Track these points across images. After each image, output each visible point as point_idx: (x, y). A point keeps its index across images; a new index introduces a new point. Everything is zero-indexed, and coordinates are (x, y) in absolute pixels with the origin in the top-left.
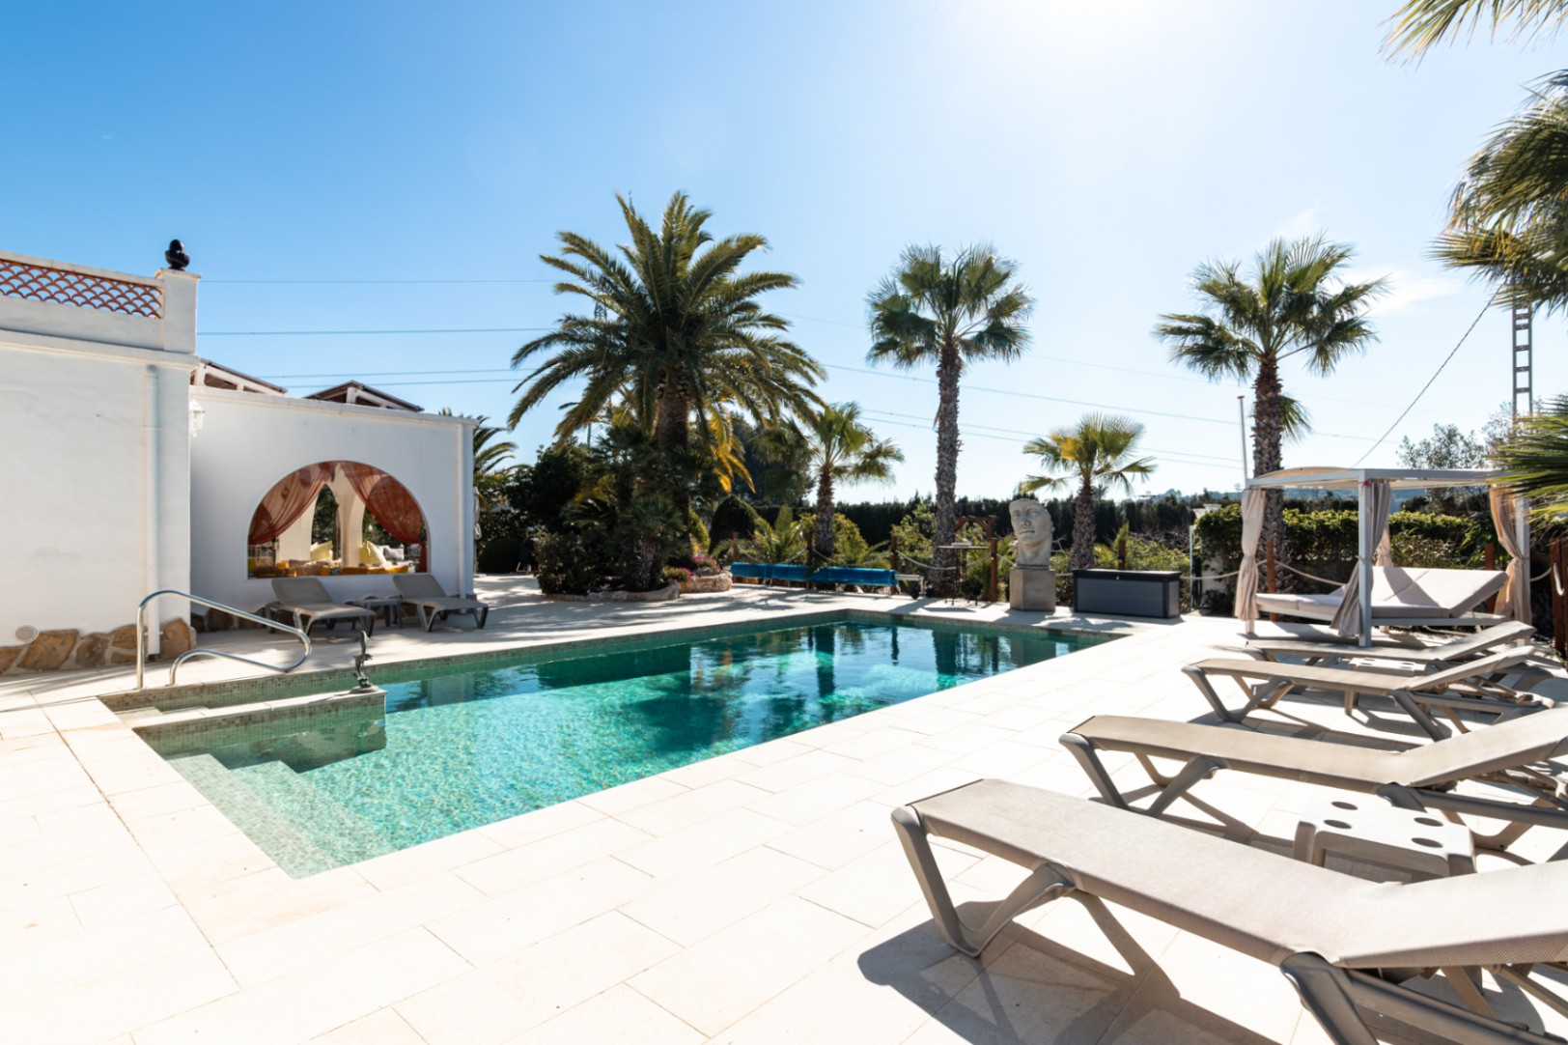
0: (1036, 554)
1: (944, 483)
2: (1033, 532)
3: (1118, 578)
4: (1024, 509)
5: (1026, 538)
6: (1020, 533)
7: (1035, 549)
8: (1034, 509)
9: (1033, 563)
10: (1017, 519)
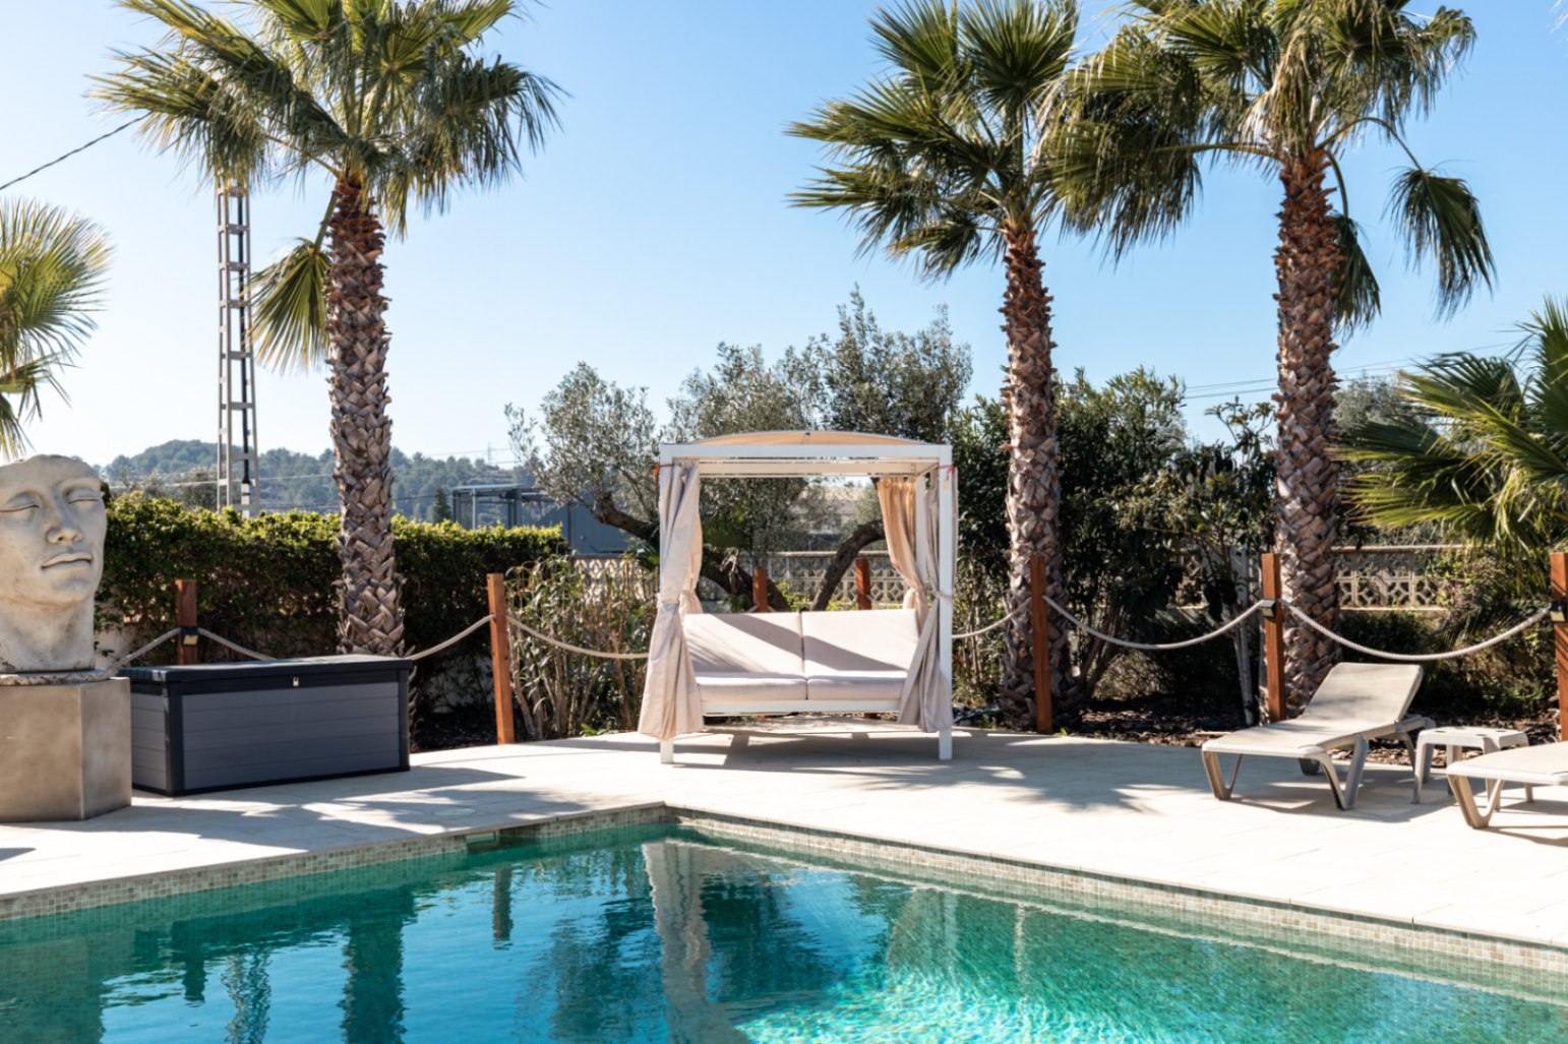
0: (68, 631)
2: (89, 561)
3: (296, 683)
4: (54, 487)
5: (73, 580)
6: (43, 568)
7: (65, 618)
8: (83, 488)
9: (69, 663)
10: (29, 520)
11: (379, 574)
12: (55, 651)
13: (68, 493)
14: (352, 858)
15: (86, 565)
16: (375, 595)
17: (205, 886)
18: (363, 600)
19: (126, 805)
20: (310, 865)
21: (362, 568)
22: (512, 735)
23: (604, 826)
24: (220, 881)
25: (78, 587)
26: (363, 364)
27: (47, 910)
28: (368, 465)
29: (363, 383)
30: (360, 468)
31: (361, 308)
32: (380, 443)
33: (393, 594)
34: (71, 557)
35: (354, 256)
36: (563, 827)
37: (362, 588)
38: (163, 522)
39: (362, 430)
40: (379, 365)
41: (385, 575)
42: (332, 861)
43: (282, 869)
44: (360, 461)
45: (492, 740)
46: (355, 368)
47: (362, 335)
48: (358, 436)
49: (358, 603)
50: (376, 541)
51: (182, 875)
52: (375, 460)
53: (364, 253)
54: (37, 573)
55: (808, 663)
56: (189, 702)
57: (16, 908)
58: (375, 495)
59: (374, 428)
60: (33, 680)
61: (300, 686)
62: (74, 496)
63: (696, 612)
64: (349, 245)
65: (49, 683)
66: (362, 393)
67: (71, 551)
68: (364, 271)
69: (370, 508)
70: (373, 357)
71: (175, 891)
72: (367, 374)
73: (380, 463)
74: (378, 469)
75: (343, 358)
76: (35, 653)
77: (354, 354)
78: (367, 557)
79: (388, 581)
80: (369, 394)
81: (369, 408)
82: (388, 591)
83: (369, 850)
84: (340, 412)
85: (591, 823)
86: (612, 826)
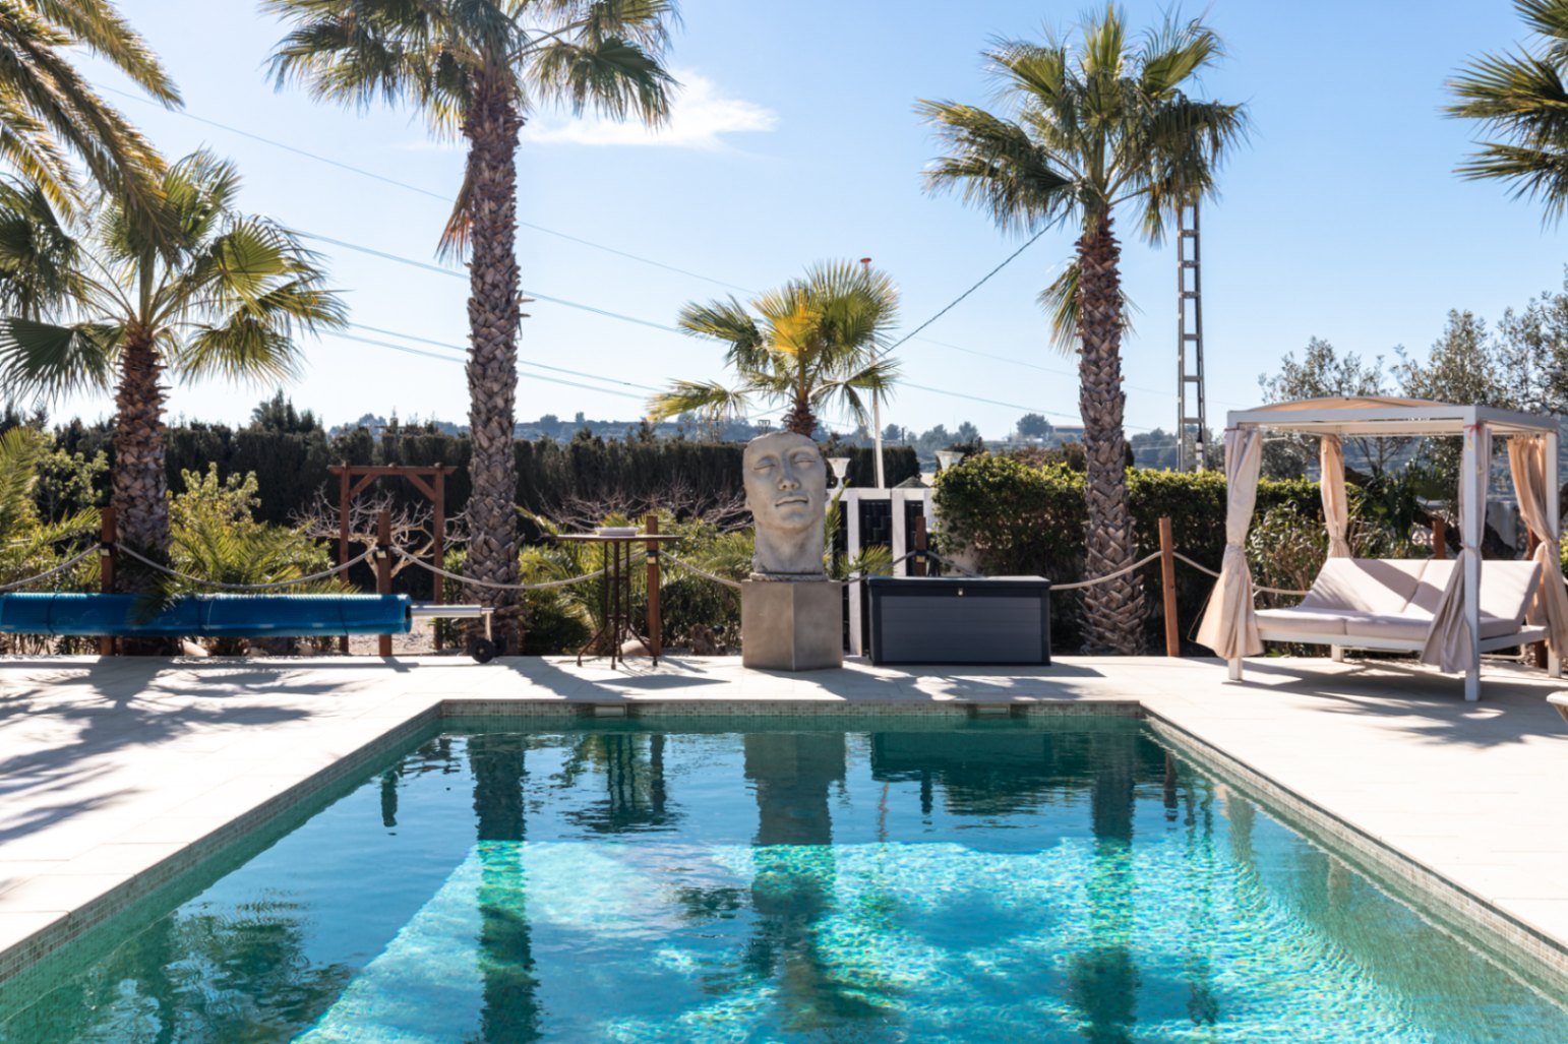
0: (802, 548)
1: (496, 387)
2: (806, 502)
3: (960, 593)
4: (784, 454)
5: (793, 514)
6: (777, 506)
7: (800, 538)
8: (803, 453)
9: (799, 569)
10: (769, 474)
11: (1111, 517)
12: (791, 560)
13: (794, 456)
14: (877, 709)
15: (803, 504)
16: (1107, 533)
17: (777, 713)
18: (1099, 536)
19: (838, 666)
20: (847, 709)
21: (1099, 511)
22: (1177, 650)
23: (1084, 714)
24: (786, 711)
25: (797, 519)
26: (1098, 352)
27: (680, 713)
28: (1101, 431)
29: (1098, 367)
30: (1096, 433)
31: (1097, 308)
32: (1111, 414)
33: (1121, 533)
34: (791, 499)
35: (1093, 267)
36: (1046, 709)
37: (1097, 527)
38: (992, 475)
39: (1097, 404)
40: (1113, 351)
41: (1115, 518)
42: (862, 709)
43: (827, 709)
44: (1097, 428)
45: (1163, 653)
46: (1093, 355)
47: (1099, 330)
48: (1095, 408)
49: (1095, 539)
50: (1108, 490)
51: (762, 704)
52: (1108, 427)
53: (1100, 265)
54: (772, 508)
55: (1412, 606)
56: (886, 601)
57: (663, 709)
58: (1107, 455)
59: (1106, 400)
60: (773, 578)
61: (964, 595)
62: (798, 459)
63: (1343, 556)
64: (1090, 259)
65: (780, 581)
66: (1097, 375)
67: (791, 495)
68: (1099, 279)
69: (1104, 464)
70: (1106, 345)
71: (757, 713)
72: (1101, 359)
73: (1113, 429)
74: (1110, 434)
75: (1085, 347)
76: (780, 561)
77: (1092, 345)
78: (1101, 503)
79: (1119, 522)
80: (1103, 375)
81: (1103, 386)
82: (1117, 530)
83: (889, 705)
84: (1085, 389)
85: (1071, 709)
86: (1091, 714)
